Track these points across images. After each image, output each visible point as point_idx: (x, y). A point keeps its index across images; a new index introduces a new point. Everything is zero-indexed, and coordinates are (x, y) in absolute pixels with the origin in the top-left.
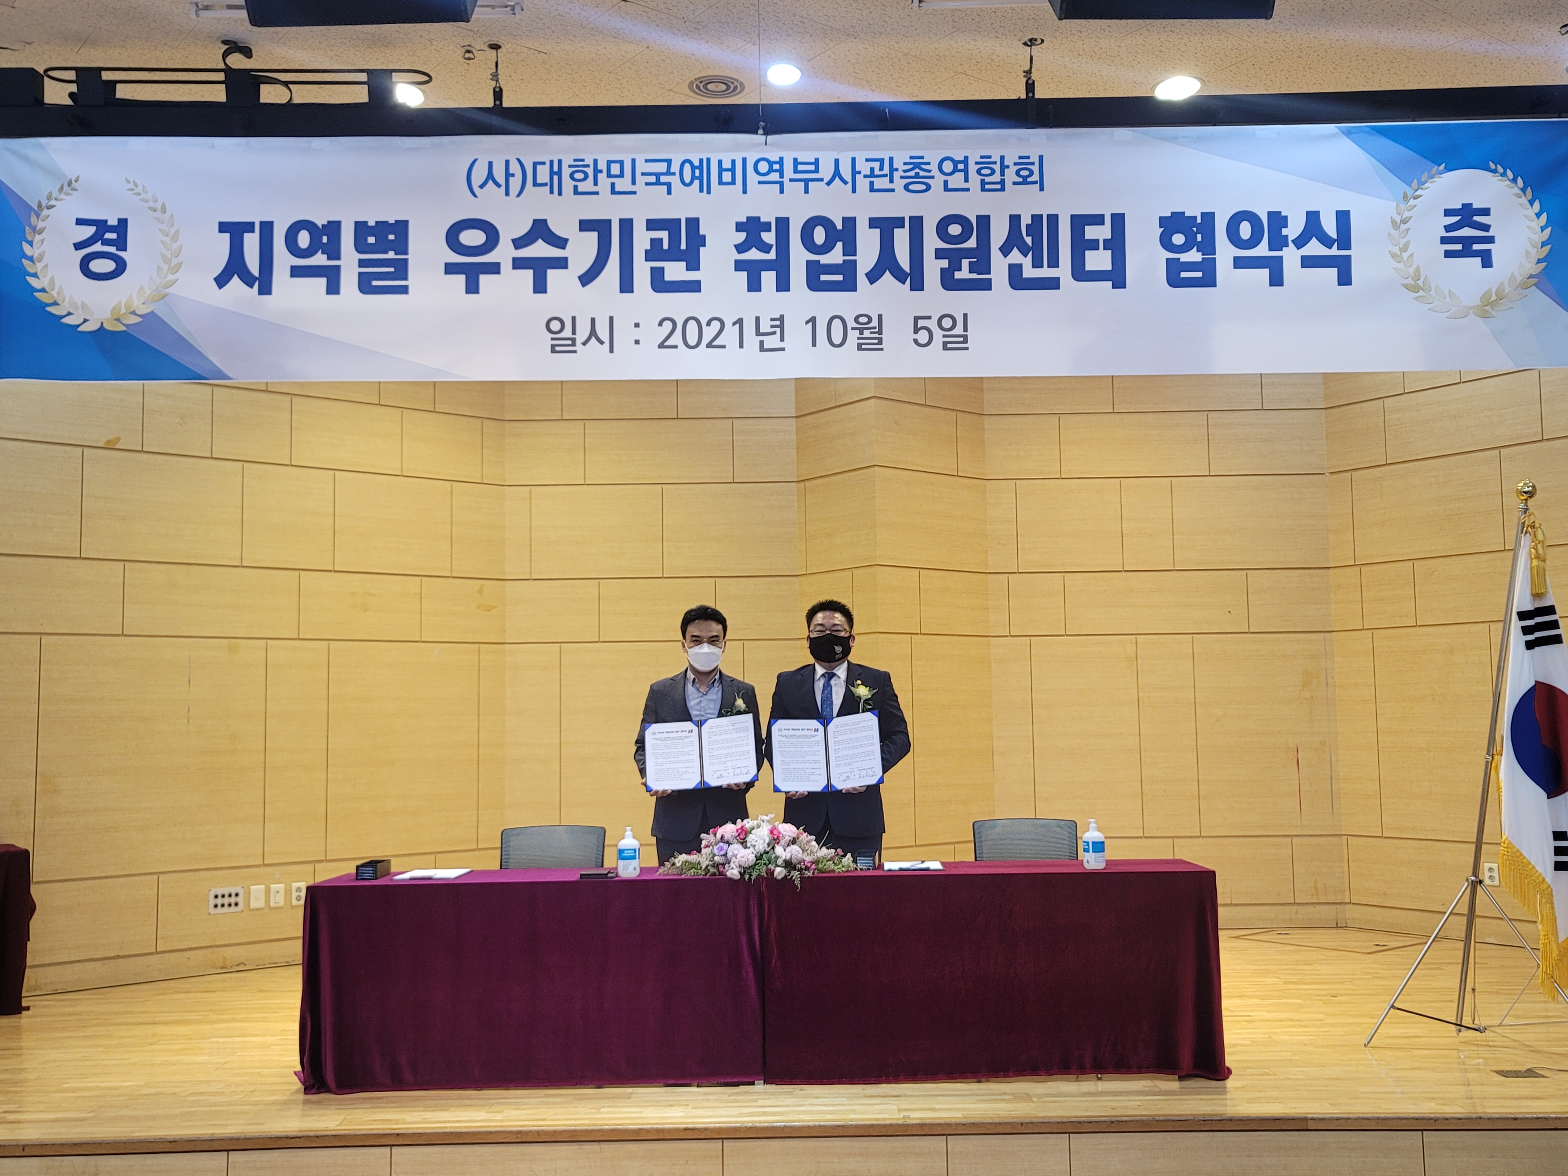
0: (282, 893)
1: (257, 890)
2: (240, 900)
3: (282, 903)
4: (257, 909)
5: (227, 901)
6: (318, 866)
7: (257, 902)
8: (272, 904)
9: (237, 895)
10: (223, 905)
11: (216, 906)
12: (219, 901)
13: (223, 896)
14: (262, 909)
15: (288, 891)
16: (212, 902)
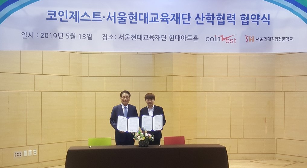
0: (31, 152)
1: (25, 152)
2: (21, 154)
3: (31, 155)
4: (25, 156)
5: (18, 155)
6: (39, 145)
7: (25, 155)
8: (29, 155)
9: (21, 153)
10: (17, 156)
11: (16, 156)
12: (16, 155)
13: (17, 153)
14: (26, 156)
15: (33, 152)
16: (15, 155)
